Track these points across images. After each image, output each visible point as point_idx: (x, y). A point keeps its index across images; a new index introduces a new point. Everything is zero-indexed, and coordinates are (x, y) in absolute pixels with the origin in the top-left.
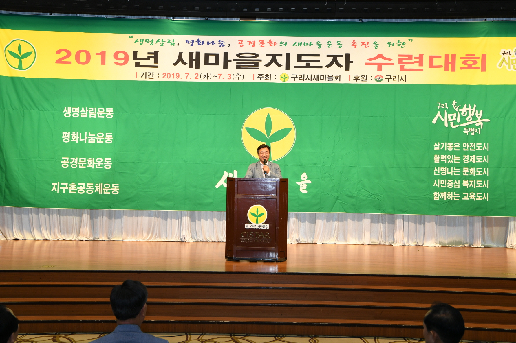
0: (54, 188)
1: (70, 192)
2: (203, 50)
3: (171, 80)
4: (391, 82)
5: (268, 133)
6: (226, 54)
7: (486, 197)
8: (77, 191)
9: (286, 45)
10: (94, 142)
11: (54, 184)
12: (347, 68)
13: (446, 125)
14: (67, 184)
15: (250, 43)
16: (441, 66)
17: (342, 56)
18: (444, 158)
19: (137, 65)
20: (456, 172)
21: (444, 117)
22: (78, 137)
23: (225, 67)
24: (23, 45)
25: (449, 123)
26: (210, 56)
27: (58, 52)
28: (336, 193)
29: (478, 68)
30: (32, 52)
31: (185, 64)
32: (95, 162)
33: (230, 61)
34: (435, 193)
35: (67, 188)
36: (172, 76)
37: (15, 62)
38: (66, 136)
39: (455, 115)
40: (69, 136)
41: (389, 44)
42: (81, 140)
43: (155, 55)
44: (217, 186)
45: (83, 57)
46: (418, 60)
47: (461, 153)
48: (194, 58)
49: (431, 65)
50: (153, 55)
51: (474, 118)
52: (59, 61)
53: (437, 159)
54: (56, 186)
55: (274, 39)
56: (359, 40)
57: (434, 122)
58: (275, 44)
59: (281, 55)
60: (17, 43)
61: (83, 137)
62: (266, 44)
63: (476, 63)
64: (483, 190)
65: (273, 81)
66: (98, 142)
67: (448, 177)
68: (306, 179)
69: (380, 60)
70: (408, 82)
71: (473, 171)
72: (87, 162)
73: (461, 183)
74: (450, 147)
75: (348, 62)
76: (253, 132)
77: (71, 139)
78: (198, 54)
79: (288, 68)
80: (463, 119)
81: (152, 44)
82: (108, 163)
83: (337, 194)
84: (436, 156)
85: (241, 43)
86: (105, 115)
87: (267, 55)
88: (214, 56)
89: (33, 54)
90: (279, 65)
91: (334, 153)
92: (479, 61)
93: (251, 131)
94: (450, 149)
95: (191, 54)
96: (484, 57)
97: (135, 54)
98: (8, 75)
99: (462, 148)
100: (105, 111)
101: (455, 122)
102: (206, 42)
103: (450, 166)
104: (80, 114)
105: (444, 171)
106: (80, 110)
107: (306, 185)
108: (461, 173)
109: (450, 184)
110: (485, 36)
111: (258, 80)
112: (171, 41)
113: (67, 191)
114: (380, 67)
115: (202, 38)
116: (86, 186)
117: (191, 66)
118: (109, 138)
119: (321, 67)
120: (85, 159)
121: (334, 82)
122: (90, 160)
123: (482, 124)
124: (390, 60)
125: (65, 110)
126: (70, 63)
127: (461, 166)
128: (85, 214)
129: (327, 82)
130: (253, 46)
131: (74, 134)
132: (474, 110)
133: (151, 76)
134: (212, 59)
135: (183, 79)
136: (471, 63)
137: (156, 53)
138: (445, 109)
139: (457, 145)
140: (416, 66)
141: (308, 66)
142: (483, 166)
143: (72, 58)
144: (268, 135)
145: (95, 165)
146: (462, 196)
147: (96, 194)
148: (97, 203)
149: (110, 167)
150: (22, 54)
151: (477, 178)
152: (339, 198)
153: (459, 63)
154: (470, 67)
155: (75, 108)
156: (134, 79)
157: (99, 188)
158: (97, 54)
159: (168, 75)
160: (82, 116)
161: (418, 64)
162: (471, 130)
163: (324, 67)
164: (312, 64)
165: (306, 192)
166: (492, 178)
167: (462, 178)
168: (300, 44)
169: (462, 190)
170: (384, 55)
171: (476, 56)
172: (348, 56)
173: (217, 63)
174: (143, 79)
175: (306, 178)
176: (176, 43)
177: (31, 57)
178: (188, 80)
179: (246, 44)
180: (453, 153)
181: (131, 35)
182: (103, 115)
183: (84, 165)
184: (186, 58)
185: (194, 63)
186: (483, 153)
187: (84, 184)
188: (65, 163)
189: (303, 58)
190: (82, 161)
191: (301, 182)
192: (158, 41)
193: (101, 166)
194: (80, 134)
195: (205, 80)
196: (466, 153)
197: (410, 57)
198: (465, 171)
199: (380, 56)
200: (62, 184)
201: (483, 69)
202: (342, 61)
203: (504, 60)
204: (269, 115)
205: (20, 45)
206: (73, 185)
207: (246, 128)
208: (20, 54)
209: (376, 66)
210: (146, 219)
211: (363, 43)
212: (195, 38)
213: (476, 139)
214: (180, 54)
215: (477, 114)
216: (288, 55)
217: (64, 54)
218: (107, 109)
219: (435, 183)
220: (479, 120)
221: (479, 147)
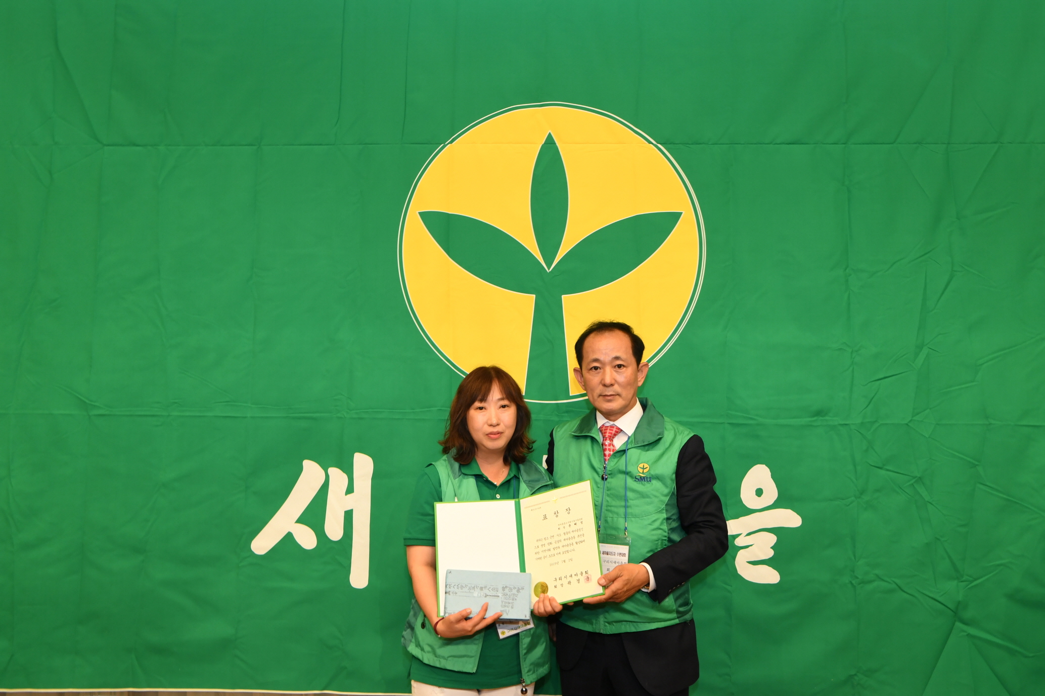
28: (951, 585)
44: (262, 544)
68: (771, 502)
83: (951, 590)
91: (925, 351)
107: (772, 539)
144: (549, 250)
152: (968, 614)
165: (770, 576)
175: (771, 493)
191: (742, 519)
204: (550, 142)
207: (423, 215)
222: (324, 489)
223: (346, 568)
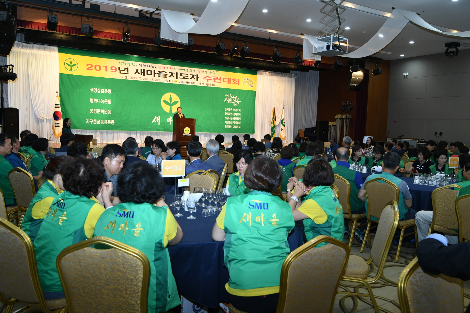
0: (87, 121)
1: (94, 123)
2: (146, 69)
3: (134, 79)
4: (211, 86)
5: (171, 102)
6: (154, 71)
7: (240, 127)
8: (97, 123)
9: (176, 69)
10: (103, 103)
11: (87, 120)
12: (197, 80)
13: (228, 102)
14: (92, 120)
15: (163, 67)
16: (226, 82)
17: (195, 75)
18: (228, 113)
19: (120, 72)
20: (231, 118)
21: (228, 100)
22: (96, 101)
23: (154, 76)
24: (73, 61)
25: (229, 101)
26: (149, 71)
27: (88, 65)
29: (237, 83)
30: (76, 64)
31: (139, 73)
32: (104, 111)
33: (156, 74)
34: (225, 126)
35: (92, 121)
36: (134, 78)
37: (69, 68)
38: (92, 100)
39: (231, 99)
40: (93, 100)
41: (210, 72)
42: (98, 102)
43: (127, 69)
44: (153, 122)
45: (98, 68)
46: (219, 79)
47: (233, 112)
48: (143, 71)
49: (224, 81)
50: (126, 69)
51: (236, 100)
52: (88, 69)
53: (226, 114)
54: (88, 121)
55: (172, 67)
56: (201, 70)
57: (225, 101)
58: (172, 68)
59: (174, 73)
60: (70, 60)
61: (99, 101)
62: (169, 68)
63: (236, 82)
64: (239, 125)
65: (172, 83)
66: (105, 103)
67: (229, 120)
69: (208, 78)
70: (217, 86)
71: (236, 118)
72: (101, 111)
73: (233, 122)
74: (230, 110)
75: (197, 78)
76: (165, 102)
77: (94, 101)
78: (144, 70)
79: (177, 78)
80: (233, 101)
81: (126, 65)
82: (109, 112)
84: (225, 113)
85: (160, 67)
86: (108, 92)
87: (169, 73)
88: (150, 71)
89: (77, 65)
90: (174, 77)
92: (237, 81)
93: (164, 101)
94: (230, 111)
95: (141, 70)
96: (239, 80)
97: (119, 68)
98: (66, 73)
99: (233, 110)
100: (108, 91)
101: (231, 101)
102: (147, 65)
103: (230, 116)
104: (97, 91)
105: (228, 118)
106: (97, 89)
108: (233, 119)
109: (230, 122)
110: (239, 73)
111: (166, 82)
112: (133, 64)
113: (93, 123)
114: (208, 80)
115: (145, 64)
116: (100, 121)
117: (141, 75)
118: (110, 102)
119: (188, 79)
120: (100, 110)
121: (193, 85)
122: (102, 110)
123: (238, 103)
124: (211, 78)
125: (91, 89)
126: (92, 70)
127: (233, 116)
128: (98, 132)
129: (191, 84)
130: (164, 69)
131: (95, 99)
132: (236, 97)
133: (126, 77)
134: (149, 73)
135: (138, 79)
136: (235, 81)
137: (128, 68)
138: (228, 97)
139: (232, 109)
140: (219, 81)
141: (184, 78)
142: (239, 117)
143: (93, 68)
144: (171, 103)
145: (104, 113)
146: (233, 127)
147: (105, 124)
148: (106, 128)
149: (110, 113)
150: (72, 65)
151: (237, 121)
153: (232, 81)
154: (235, 83)
155: (95, 89)
156: (119, 78)
157: (106, 122)
158: (104, 67)
159: (133, 78)
160: (98, 92)
161: (219, 80)
162: (236, 104)
163: (189, 79)
164: (185, 77)
166: (241, 121)
167: (233, 121)
168: (181, 69)
169: (233, 125)
170: (209, 76)
171: (237, 79)
172: (197, 75)
173: (151, 74)
174: (123, 78)
176: (135, 65)
177: (76, 66)
178: (141, 80)
179: (162, 68)
180: (230, 112)
181: (117, 60)
182: (107, 92)
183: (99, 112)
184: (139, 71)
185: (143, 73)
186: (239, 112)
187: (100, 120)
188: (91, 111)
189: (182, 75)
190: (99, 111)
192: (128, 63)
193: (107, 113)
194: (98, 99)
195: (147, 81)
196: (234, 112)
197: (217, 78)
198: (234, 118)
199: (208, 76)
200: (90, 120)
201: (239, 84)
202: (195, 77)
203: (244, 82)
204: (171, 95)
205: (71, 61)
206: (95, 121)
207: (162, 100)
208: (71, 64)
209: (206, 80)
210: (123, 134)
211: (202, 71)
212: (143, 63)
213: (237, 107)
214: (137, 70)
215: (237, 99)
216: (177, 73)
217: (90, 66)
218: (109, 90)
219: (225, 122)
220: (238, 101)
221: (237, 110)
222: (156, 119)
223: (158, 123)
